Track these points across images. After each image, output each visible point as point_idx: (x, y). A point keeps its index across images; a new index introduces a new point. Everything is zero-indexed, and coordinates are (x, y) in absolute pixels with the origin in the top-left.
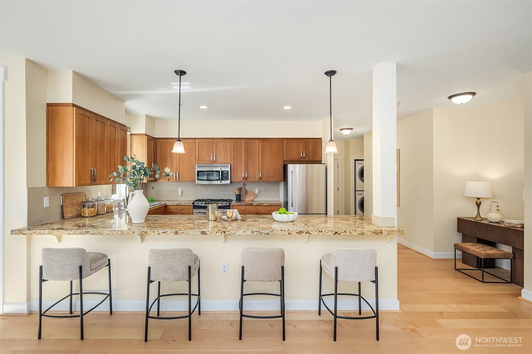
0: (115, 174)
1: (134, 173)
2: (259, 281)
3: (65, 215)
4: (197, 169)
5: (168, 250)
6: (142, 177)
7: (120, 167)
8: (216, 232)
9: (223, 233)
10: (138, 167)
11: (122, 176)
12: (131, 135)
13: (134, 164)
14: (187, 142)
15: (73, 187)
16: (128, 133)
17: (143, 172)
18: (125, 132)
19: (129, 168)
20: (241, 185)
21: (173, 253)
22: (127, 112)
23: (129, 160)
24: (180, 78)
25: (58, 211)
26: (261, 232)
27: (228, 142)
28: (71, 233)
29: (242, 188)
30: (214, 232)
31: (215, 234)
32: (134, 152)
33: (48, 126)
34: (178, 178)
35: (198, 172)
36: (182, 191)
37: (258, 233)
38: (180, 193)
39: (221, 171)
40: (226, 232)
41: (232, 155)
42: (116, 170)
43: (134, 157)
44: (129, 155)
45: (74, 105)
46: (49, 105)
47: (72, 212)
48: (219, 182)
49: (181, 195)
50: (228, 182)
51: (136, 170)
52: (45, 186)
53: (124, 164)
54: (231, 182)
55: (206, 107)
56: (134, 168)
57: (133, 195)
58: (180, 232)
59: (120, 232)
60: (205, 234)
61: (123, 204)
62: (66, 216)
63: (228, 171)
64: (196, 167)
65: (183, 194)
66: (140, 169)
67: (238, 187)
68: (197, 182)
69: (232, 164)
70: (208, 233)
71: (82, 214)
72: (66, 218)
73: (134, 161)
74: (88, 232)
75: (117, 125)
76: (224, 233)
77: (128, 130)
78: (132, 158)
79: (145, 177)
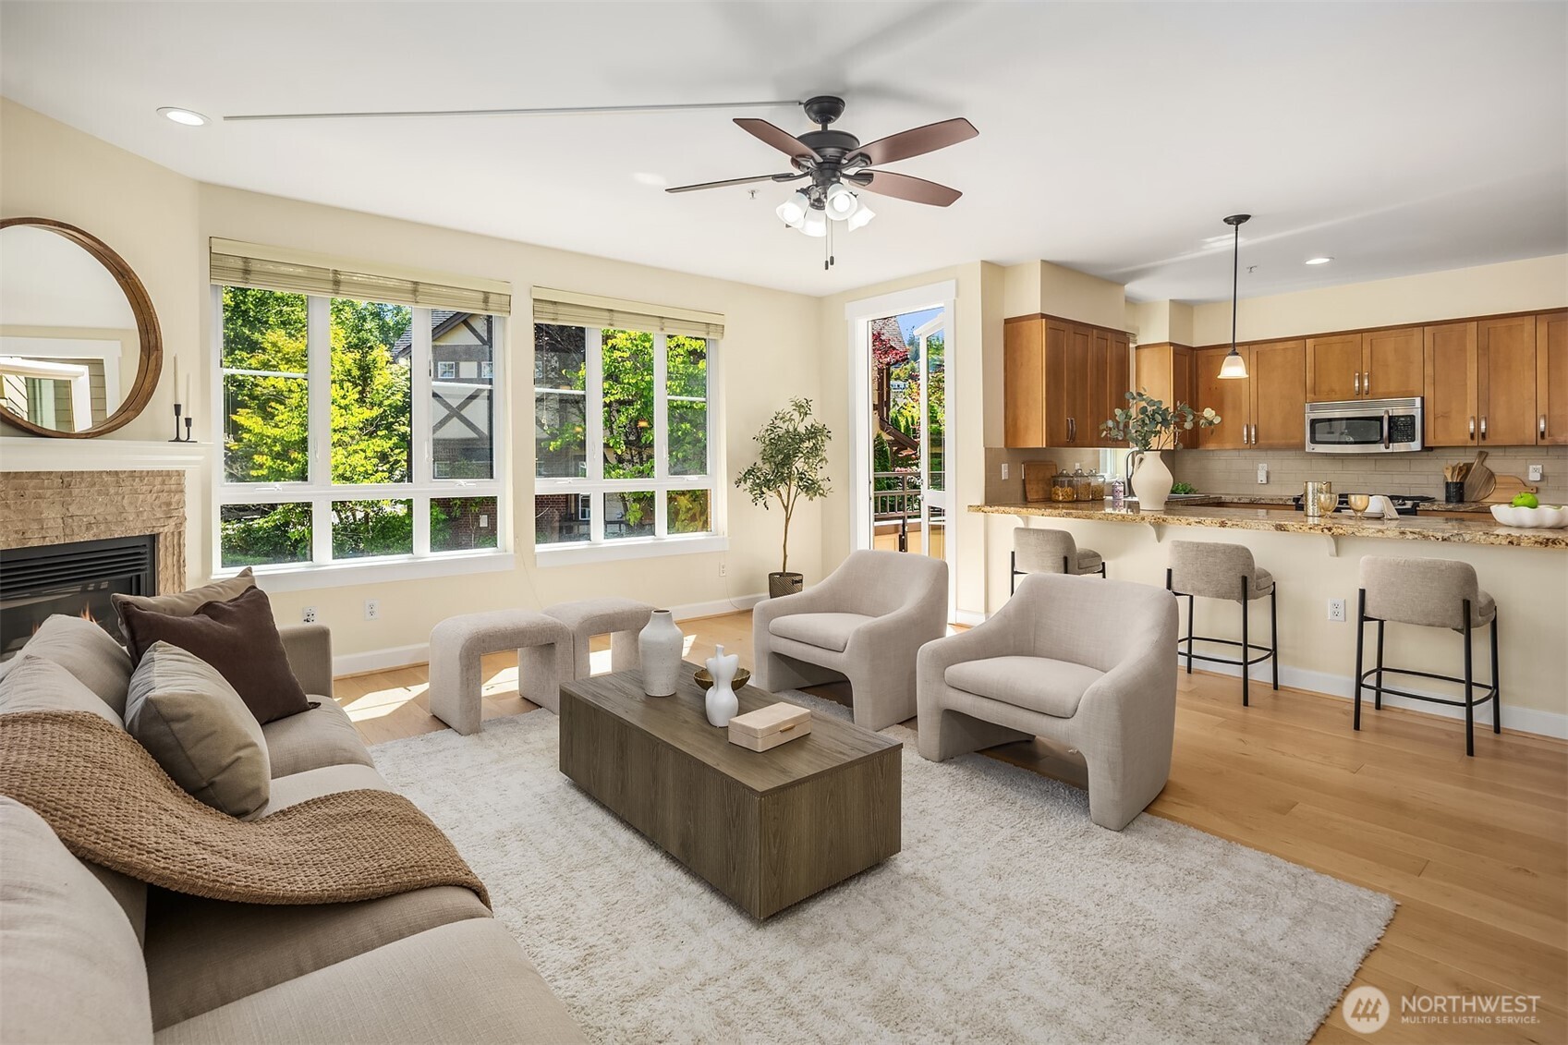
0: (1110, 423)
1: (1143, 421)
2: (1400, 621)
3: (1028, 494)
4: (1310, 416)
5: (1202, 544)
6: (1158, 428)
7: (1118, 411)
8: (1310, 528)
9: (1325, 530)
10: (1149, 409)
11: (1121, 426)
12: (1138, 348)
13: (1144, 404)
14: (1278, 348)
15: (1042, 448)
16: (1132, 345)
17: (1159, 418)
18: (1126, 345)
19: (1133, 412)
20: (1470, 458)
21: (1212, 550)
22: (1131, 302)
23: (1134, 398)
24: (1237, 230)
25: (1019, 488)
26: (1425, 533)
27: (1413, 335)
28: (1045, 513)
29: (1473, 464)
30: (1304, 528)
31: (1308, 530)
32: (1145, 383)
33: (1005, 354)
34: (1253, 440)
35: (1313, 422)
36: (1268, 473)
37: (1416, 536)
38: (1262, 477)
39: (1386, 416)
40: (1334, 530)
41: (1429, 370)
42: (1113, 417)
43: (1143, 392)
44: (1133, 389)
45: (1043, 316)
46: (1007, 321)
47: (1037, 492)
48: (1381, 448)
49: (1265, 482)
50: (1416, 446)
51: (1147, 415)
52: (1003, 446)
53: (1124, 405)
54: (1425, 448)
55: (1328, 260)
56: (1144, 410)
57: (1141, 460)
58: (1230, 523)
59: (1120, 517)
60: (1285, 530)
61: (1122, 488)
62: (1030, 498)
63: (1412, 417)
64: (1307, 410)
65: (1271, 479)
66: (1154, 412)
67: (1455, 463)
68: (1309, 447)
69: (1429, 394)
70: (1291, 528)
71: (1053, 496)
72: (1029, 500)
73: (1144, 400)
74: (1071, 514)
75: (1109, 335)
76: (1330, 531)
77: (1131, 338)
78: (1140, 395)
79: (1163, 428)
